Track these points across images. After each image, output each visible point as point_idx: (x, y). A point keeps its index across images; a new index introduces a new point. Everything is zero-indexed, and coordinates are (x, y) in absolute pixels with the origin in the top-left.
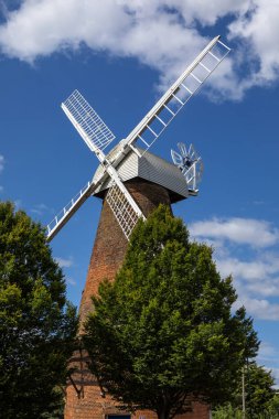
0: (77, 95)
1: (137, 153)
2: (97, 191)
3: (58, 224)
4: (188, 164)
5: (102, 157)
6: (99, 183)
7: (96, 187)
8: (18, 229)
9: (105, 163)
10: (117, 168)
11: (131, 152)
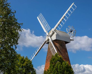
0: (41, 15)
1: (55, 33)
2: (47, 42)
3: (38, 51)
4: (71, 31)
5: (47, 34)
6: (47, 41)
7: (46, 41)
8: (25, 63)
9: (48, 36)
10: (51, 37)
11: (54, 33)
